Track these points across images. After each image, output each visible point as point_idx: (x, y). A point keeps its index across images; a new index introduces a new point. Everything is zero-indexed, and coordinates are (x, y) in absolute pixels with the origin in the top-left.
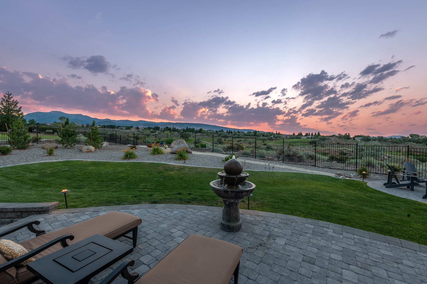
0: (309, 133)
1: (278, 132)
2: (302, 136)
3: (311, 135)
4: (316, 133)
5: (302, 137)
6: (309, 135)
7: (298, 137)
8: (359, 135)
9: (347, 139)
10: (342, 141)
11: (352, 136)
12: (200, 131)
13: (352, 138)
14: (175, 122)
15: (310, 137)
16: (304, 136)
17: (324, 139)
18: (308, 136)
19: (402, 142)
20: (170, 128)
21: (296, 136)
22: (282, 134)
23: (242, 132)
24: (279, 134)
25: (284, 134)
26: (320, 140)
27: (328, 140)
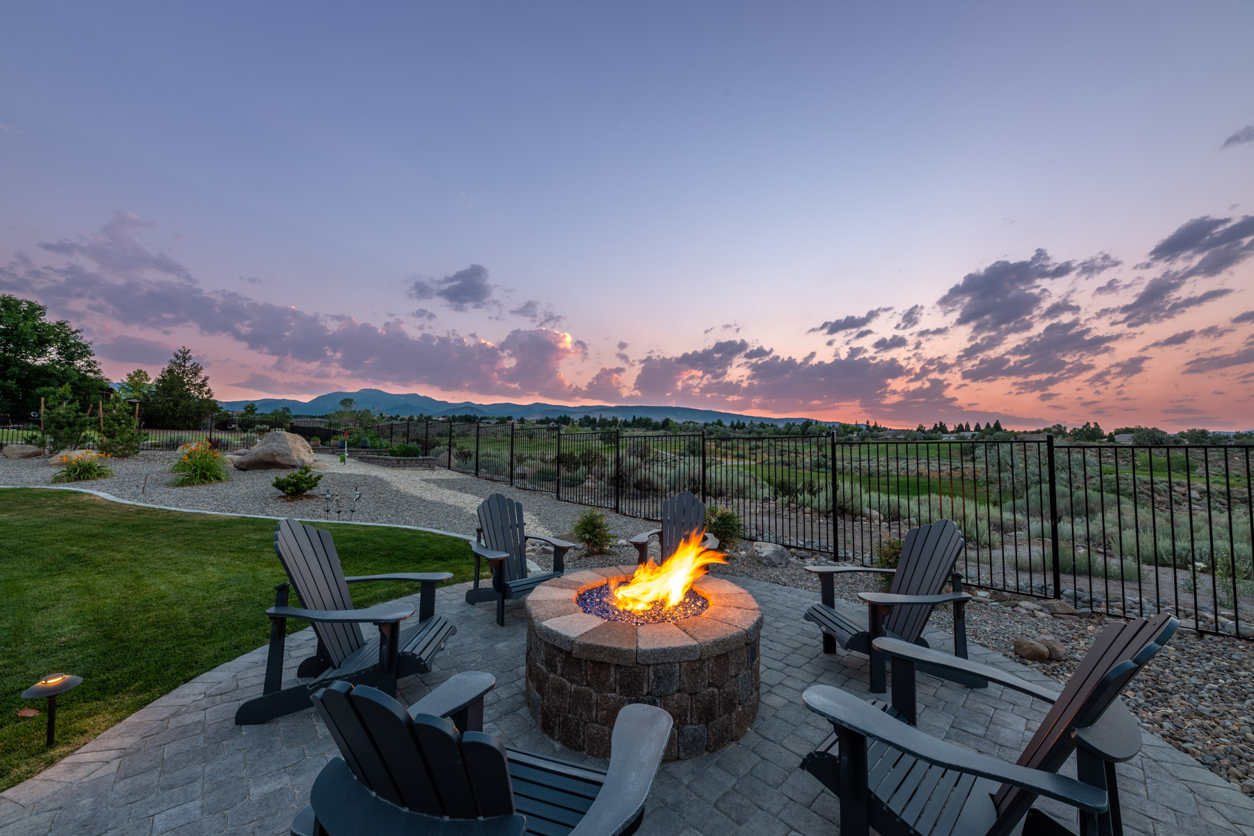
0: (967, 426)
1: (872, 425)
2: (946, 432)
3: (972, 429)
4: (988, 424)
5: (947, 435)
6: (968, 429)
7: (934, 434)
8: (1128, 427)
11: (1105, 431)
12: (666, 424)
13: (1105, 437)
14: (613, 405)
15: (970, 433)
16: (950, 433)
18: (965, 433)
20: (594, 420)
21: (924, 432)
22: (884, 429)
23: (772, 425)
25: (890, 429)
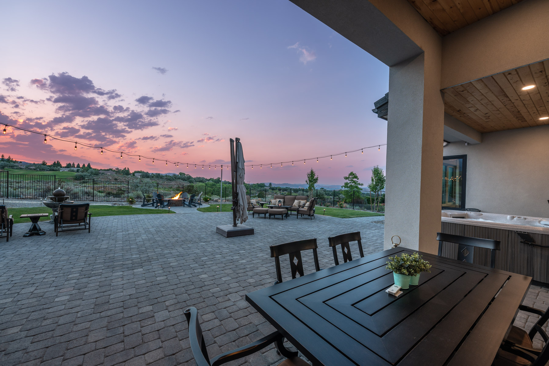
0: (74, 164)
2: (61, 167)
3: (76, 166)
4: (84, 164)
5: (62, 169)
7: (52, 168)
8: (139, 170)
9: (126, 175)
10: (120, 177)
11: (131, 171)
13: (131, 174)
15: (75, 169)
16: (64, 167)
17: (97, 173)
18: (72, 168)
19: (174, 179)
21: (49, 166)
22: (15, 162)
24: (9, 160)
25: (21, 162)
26: (91, 175)
27: (103, 175)
